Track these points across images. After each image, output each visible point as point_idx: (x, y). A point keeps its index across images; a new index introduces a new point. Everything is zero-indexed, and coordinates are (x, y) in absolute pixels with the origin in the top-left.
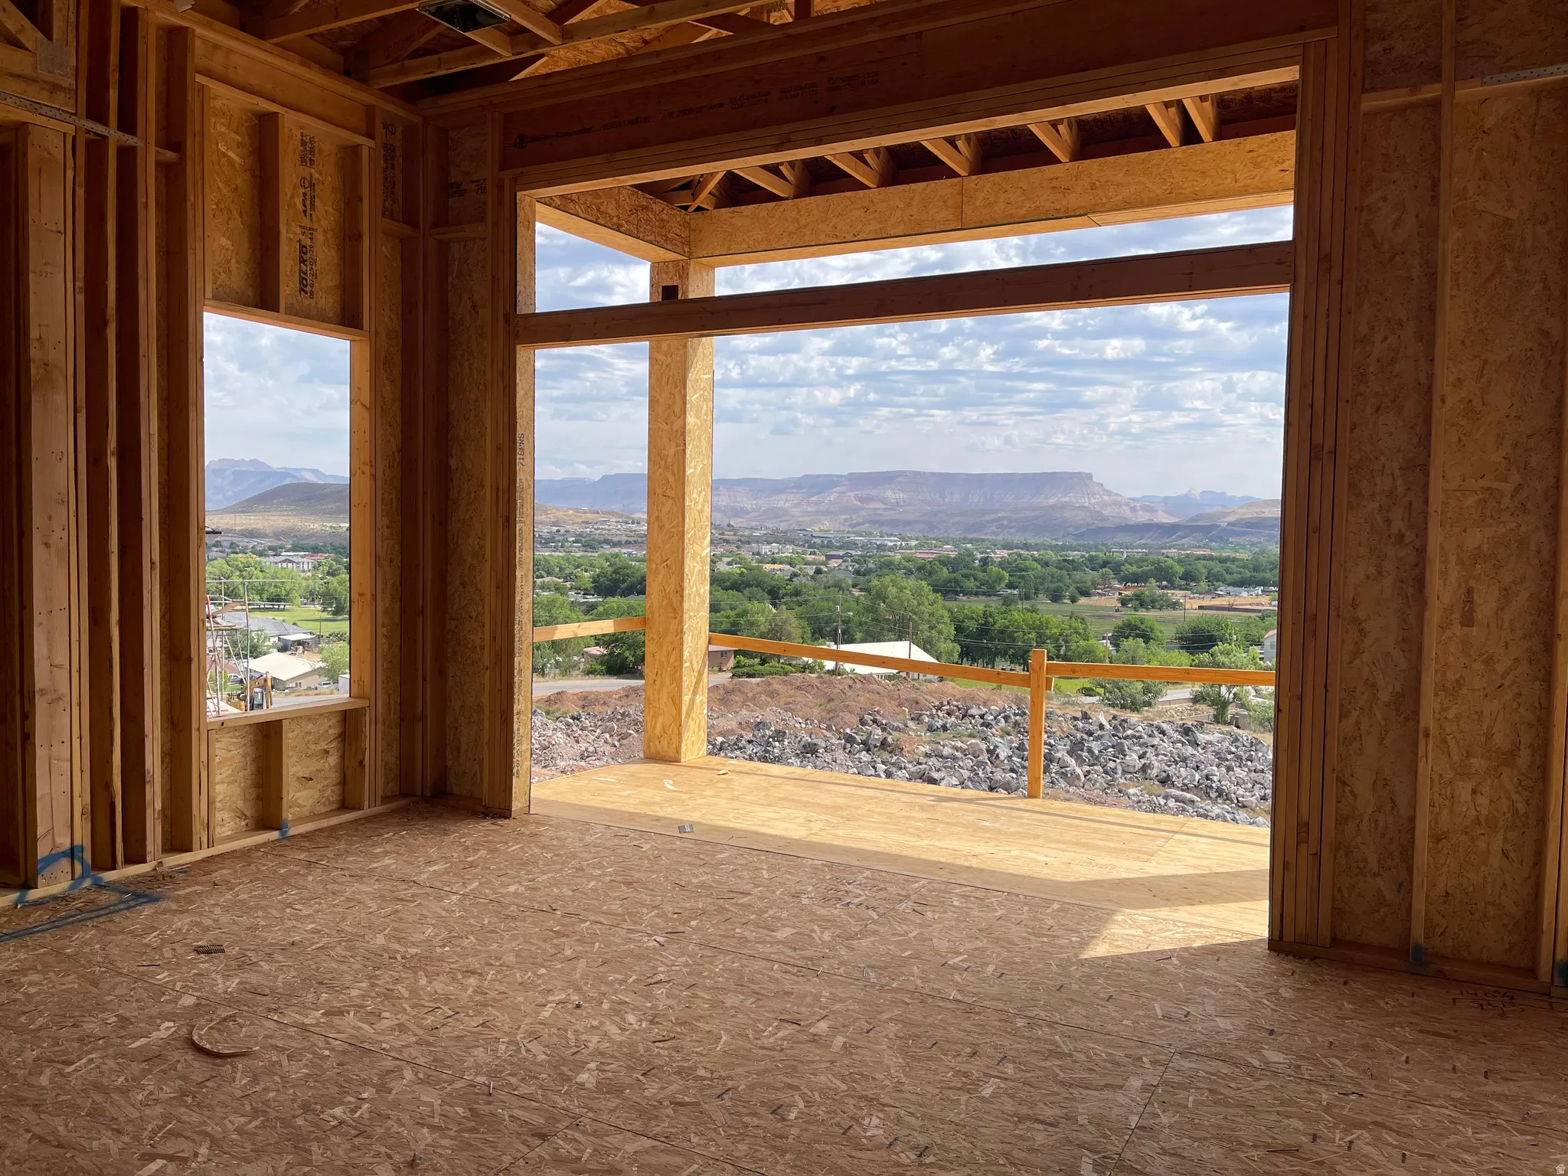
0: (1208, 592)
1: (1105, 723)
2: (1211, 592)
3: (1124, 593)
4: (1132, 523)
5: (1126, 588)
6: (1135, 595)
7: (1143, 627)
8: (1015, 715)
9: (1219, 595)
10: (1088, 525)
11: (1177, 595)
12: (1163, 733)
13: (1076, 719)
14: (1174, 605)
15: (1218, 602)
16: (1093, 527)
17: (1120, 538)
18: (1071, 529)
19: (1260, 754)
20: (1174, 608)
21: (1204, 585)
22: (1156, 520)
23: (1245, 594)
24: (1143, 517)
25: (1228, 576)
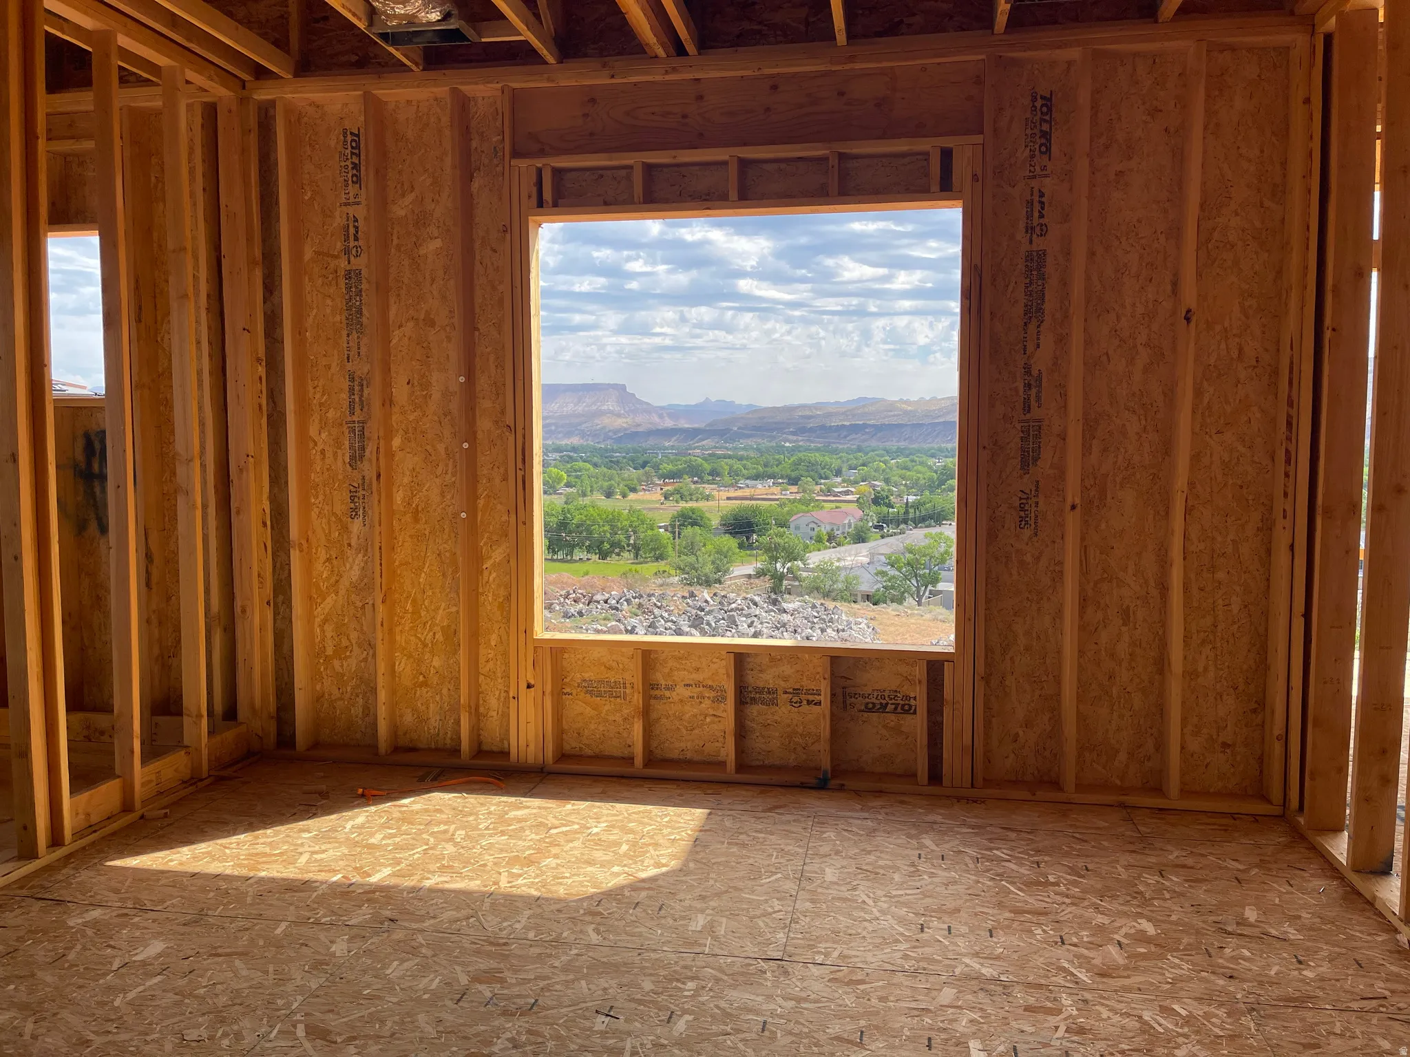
0: (732, 485)
1: (709, 599)
2: (734, 486)
3: (666, 488)
4: (660, 428)
5: (666, 484)
6: (676, 490)
7: (694, 516)
8: (635, 598)
9: (740, 488)
10: (626, 429)
11: (707, 489)
12: (756, 604)
13: (683, 597)
14: (707, 498)
15: (739, 493)
16: (628, 432)
17: (651, 442)
18: (610, 434)
19: (837, 616)
20: (708, 500)
21: (727, 479)
22: (680, 426)
23: (760, 486)
24: (669, 423)
25: (745, 472)
